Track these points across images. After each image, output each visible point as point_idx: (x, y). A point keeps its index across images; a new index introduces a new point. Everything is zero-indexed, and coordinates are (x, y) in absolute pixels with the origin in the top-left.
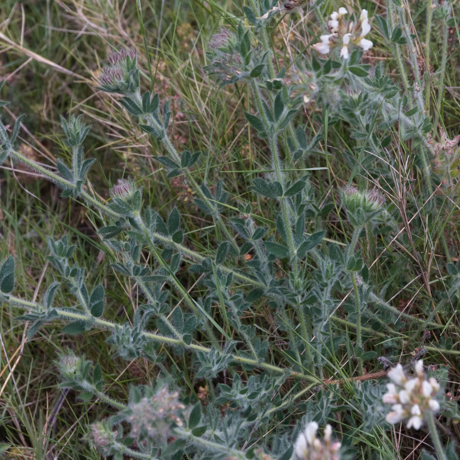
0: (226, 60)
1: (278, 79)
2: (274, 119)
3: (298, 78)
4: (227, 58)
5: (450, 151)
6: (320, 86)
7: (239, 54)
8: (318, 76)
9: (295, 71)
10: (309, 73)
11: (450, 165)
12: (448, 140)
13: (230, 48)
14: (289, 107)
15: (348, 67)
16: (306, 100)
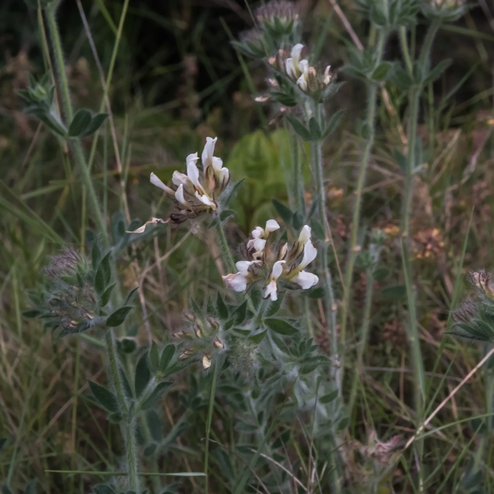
0: (71, 296)
1: (129, 338)
2: (134, 395)
3: (195, 327)
4: (74, 293)
5: (384, 460)
6: (229, 343)
7: (92, 288)
8: (227, 327)
9: (191, 317)
10: (213, 320)
11: (378, 480)
12: (379, 443)
13: (79, 279)
14: (159, 378)
15: (264, 318)
16: (206, 364)
